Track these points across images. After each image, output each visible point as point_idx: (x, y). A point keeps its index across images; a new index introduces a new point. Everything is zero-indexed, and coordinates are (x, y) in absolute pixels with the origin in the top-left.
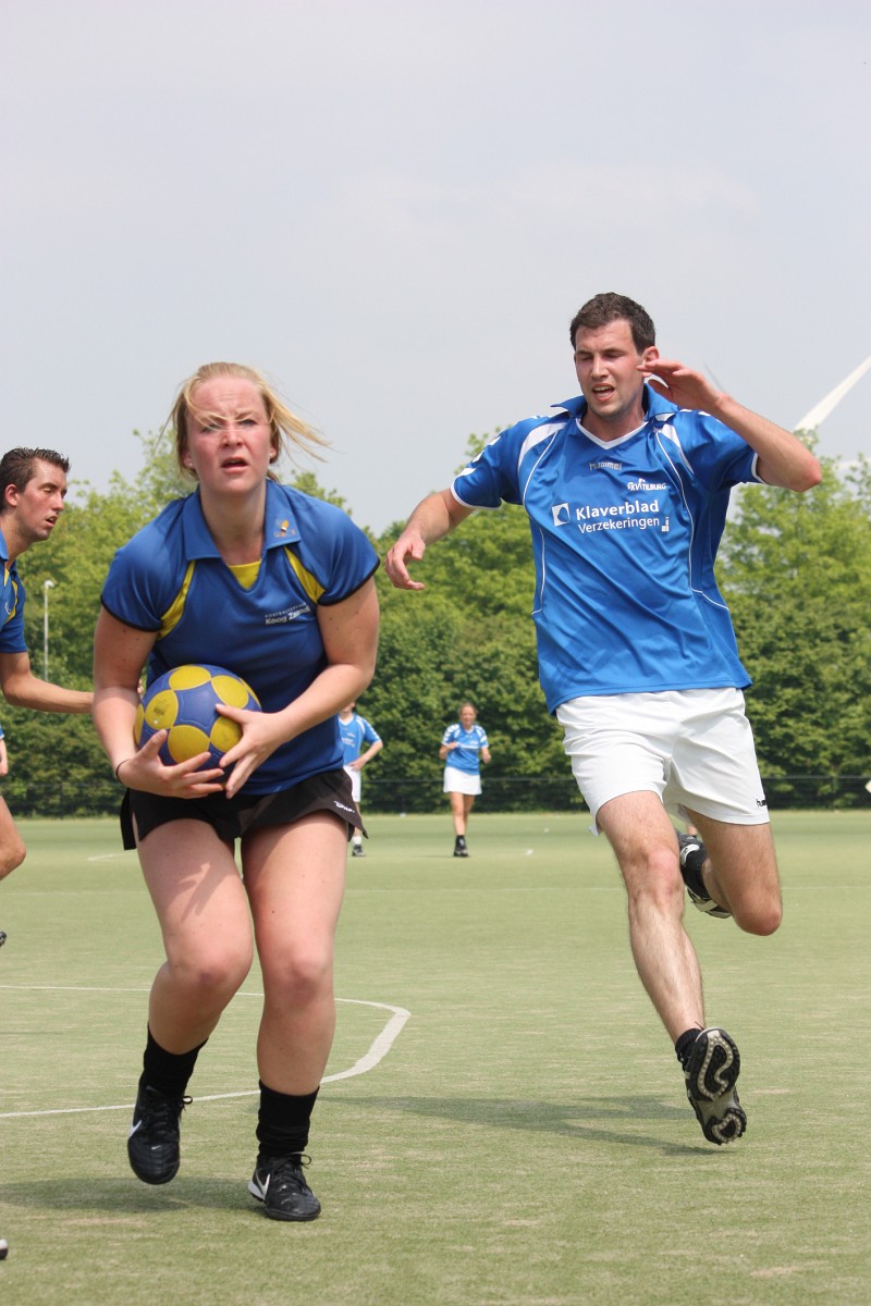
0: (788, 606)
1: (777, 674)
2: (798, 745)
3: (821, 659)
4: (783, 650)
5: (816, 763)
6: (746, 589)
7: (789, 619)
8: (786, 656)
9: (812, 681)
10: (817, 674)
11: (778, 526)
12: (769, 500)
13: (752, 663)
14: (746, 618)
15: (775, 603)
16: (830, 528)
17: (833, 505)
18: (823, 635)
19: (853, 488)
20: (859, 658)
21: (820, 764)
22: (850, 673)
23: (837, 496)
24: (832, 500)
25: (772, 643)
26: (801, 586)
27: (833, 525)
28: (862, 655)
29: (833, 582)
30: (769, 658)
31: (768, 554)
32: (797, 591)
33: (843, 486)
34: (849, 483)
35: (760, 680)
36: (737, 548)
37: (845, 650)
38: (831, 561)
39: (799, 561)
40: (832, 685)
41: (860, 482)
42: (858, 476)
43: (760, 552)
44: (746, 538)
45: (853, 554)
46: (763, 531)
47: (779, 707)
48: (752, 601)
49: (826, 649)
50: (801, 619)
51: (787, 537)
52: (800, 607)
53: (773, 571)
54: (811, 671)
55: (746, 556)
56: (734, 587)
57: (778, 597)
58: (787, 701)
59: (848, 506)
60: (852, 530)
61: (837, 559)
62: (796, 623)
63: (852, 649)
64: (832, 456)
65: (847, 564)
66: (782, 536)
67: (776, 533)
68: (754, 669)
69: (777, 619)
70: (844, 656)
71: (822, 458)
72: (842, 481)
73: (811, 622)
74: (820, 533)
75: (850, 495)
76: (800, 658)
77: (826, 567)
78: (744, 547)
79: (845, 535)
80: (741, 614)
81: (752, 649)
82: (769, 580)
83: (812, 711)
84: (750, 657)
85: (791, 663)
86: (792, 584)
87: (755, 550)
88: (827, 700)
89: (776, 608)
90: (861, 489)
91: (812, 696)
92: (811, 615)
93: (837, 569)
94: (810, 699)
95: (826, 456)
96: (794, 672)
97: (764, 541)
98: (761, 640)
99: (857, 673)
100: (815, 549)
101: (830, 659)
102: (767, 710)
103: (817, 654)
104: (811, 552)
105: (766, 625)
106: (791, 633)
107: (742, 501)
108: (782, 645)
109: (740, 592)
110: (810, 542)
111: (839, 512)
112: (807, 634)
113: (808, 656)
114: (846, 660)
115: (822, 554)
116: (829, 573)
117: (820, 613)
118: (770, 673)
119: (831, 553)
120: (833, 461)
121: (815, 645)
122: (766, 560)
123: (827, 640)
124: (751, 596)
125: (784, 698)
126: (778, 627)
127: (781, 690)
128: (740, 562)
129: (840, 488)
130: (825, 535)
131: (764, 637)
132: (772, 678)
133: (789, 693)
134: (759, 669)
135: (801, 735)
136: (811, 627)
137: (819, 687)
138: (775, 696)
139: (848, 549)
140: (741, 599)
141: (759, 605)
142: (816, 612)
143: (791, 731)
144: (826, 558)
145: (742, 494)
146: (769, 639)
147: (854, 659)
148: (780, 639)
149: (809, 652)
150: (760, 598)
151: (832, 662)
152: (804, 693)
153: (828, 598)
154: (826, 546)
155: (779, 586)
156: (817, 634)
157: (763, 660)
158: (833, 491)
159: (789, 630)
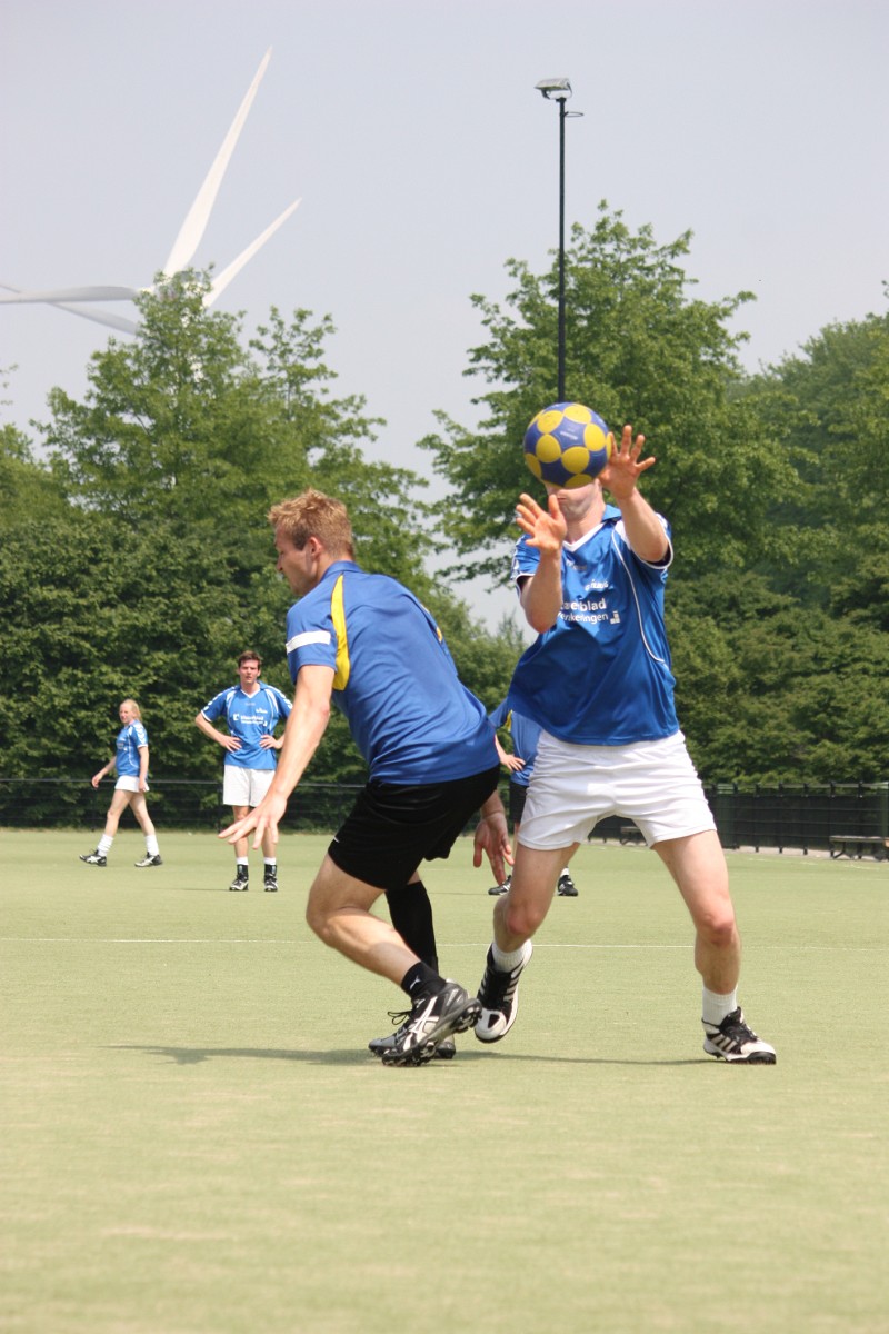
0: (162, 530)
1: (143, 630)
2: (171, 734)
3: (207, 609)
4: (153, 594)
5: (197, 761)
6: (101, 504)
7: (164, 549)
8: (157, 604)
9: (194, 642)
10: (202, 632)
11: (150, 413)
12: (137, 374)
13: (106, 612)
14: (99, 546)
15: (144, 524)
16: (225, 417)
17: (232, 384)
18: (212, 574)
19: (261, 359)
20: (264, 609)
21: (204, 762)
22: (249, 630)
23: (237, 371)
24: (230, 376)
25: (136, 583)
26: (181, 502)
27: (230, 413)
28: (267, 604)
29: (227, 496)
30: (132, 607)
31: (133, 453)
32: (174, 509)
33: (247, 356)
34: (254, 350)
35: (117, 639)
36: (90, 443)
37: (242, 596)
38: (226, 466)
39: (176, 466)
40: (222, 647)
41: (272, 351)
42: (269, 342)
43: (122, 449)
44: (102, 429)
45: (257, 457)
46: (128, 418)
47: (145, 678)
48: (110, 522)
49: (215, 595)
50: (179, 548)
51: (162, 428)
52: (179, 532)
53: (140, 479)
54: (192, 626)
55: (101, 455)
56: (82, 500)
57: (147, 516)
58: (157, 670)
59: (254, 385)
60: (258, 422)
61: (234, 463)
62: (173, 556)
63: (253, 595)
64: (233, 312)
65: (248, 472)
66: (155, 426)
67: (147, 422)
68: (110, 622)
69: (145, 549)
70: (241, 605)
71: (217, 315)
72: (245, 348)
73: (194, 555)
74: (211, 424)
75: (257, 370)
76: (177, 608)
77: (219, 475)
78: (99, 442)
79: (246, 428)
80: (92, 540)
81: (108, 593)
82: (134, 491)
83: (194, 685)
84: (103, 605)
85: (164, 613)
86: (168, 498)
87: (115, 447)
88: (215, 669)
89: (144, 532)
90: (272, 360)
91: (193, 663)
92: (195, 544)
93: (235, 479)
94: (192, 668)
95: (223, 312)
96: (168, 627)
97: (129, 433)
98: (120, 579)
99: (259, 631)
100: (203, 447)
101: (221, 611)
102: (127, 682)
103: (203, 602)
104: (196, 453)
105: (129, 557)
106: (165, 570)
107: (97, 373)
108: (152, 587)
109: (92, 507)
110: (196, 438)
111: (239, 393)
112: (188, 572)
113: (189, 604)
114: (244, 611)
115: (212, 455)
116: (222, 483)
117: (208, 541)
118: (134, 627)
119: (226, 455)
120: (233, 319)
121: (201, 589)
122: (130, 461)
123: (218, 582)
124: (109, 514)
125: (153, 664)
126: (148, 560)
127: (148, 654)
128: (92, 463)
129: (242, 358)
130: (217, 427)
131: (124, 576)
132: (137, 635)
133: (160, 657)
134: (116, 622)
135: (176, 719)
136: (195, 562)
137: (204, 650)
138: (139, 661)
139: (252, 450)
140: (93, 517)
141: (119, 528)
142: (203, 540)
143: (161, 714)
144: (218, 462)
145: (97, 363)
146: (133, 577)
147: (257, 611)
148: (149, 579)
149: (192, 599)
150: (121, 517)
151: (223, 614)
152: (181, 658)
153: (220, 520)
154: (219, 445)
155: (148, 502)
156: (203, 572)
157: (123, 608)
158: (233, 364)
159: (161, 565)
